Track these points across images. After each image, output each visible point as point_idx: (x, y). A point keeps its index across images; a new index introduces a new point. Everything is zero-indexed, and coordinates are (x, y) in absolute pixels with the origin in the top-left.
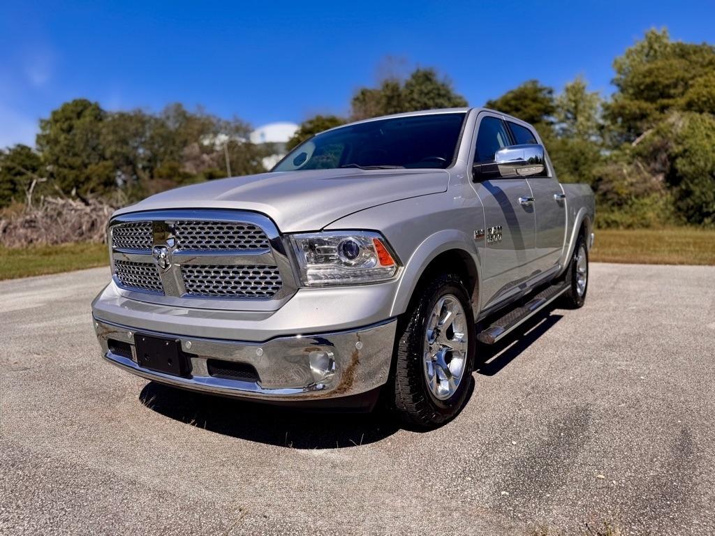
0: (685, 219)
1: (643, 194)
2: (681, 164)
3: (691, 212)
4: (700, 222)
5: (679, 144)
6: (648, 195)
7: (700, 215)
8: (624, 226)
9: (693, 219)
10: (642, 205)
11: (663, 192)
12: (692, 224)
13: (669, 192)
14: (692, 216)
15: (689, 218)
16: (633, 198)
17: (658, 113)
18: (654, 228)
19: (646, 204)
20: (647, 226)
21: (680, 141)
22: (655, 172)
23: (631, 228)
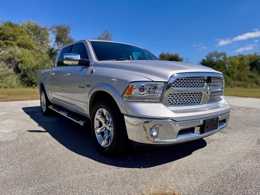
0: (26, 85)
1: (7, 75)
2: (20, 66)
3: (28, 83)
4: (31, 86)
5: (19, 58)
6: (9, 76)
7: (31, 84)
8: (3, 88)
9: (29, 85)
10: (7, 79)
11: (14, 75)
12: (29, 86)
13: (16, 75)
14: (29, 84)
15: (28, 85)
16: (3, 77)
17: (5, 45)
18: (16, 88)
19: (9, 79)
20: (13, 87)
21: (20, 57)
22: (10, 68)
23: (7, 88)
